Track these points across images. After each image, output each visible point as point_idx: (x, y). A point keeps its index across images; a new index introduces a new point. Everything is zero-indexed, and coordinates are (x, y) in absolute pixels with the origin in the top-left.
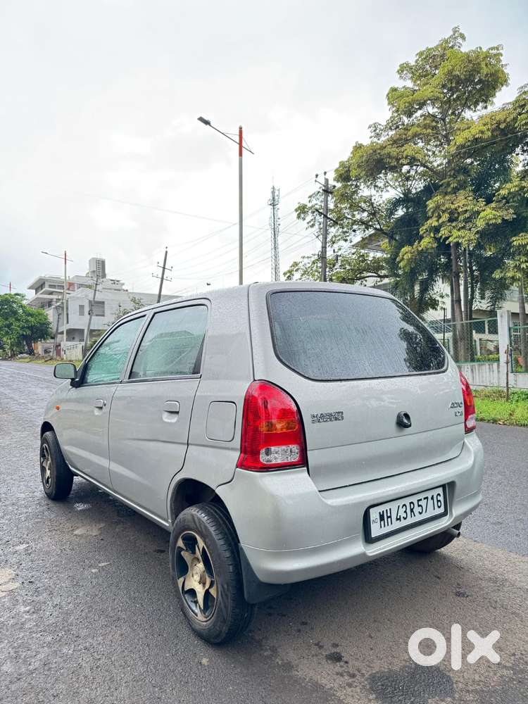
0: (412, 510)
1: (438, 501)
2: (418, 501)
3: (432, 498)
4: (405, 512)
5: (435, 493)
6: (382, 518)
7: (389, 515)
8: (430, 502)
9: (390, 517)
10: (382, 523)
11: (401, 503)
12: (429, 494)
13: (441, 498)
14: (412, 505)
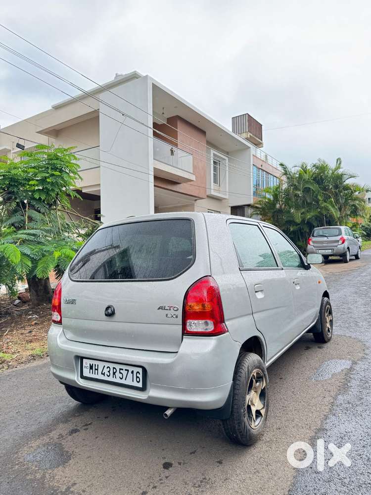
0: (114, 373)
1: (137, 377)
2: (120, 369)
3: (132, 372)
4: (109, 372)
5: (136, 370)
6: (91, 367)
7: (96, 368)
8: (130, 374)
9: (97, 370)
10: (91, 371)
11: (107, 365)
12: (131, 369)
13: (140, 376)
14: (115, 370)
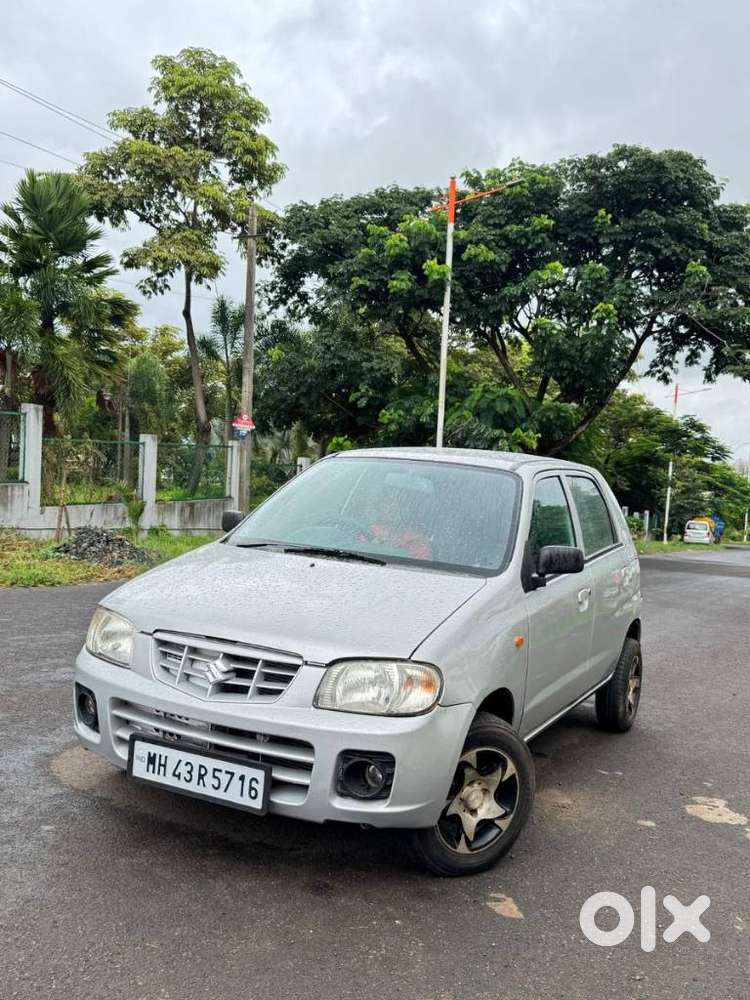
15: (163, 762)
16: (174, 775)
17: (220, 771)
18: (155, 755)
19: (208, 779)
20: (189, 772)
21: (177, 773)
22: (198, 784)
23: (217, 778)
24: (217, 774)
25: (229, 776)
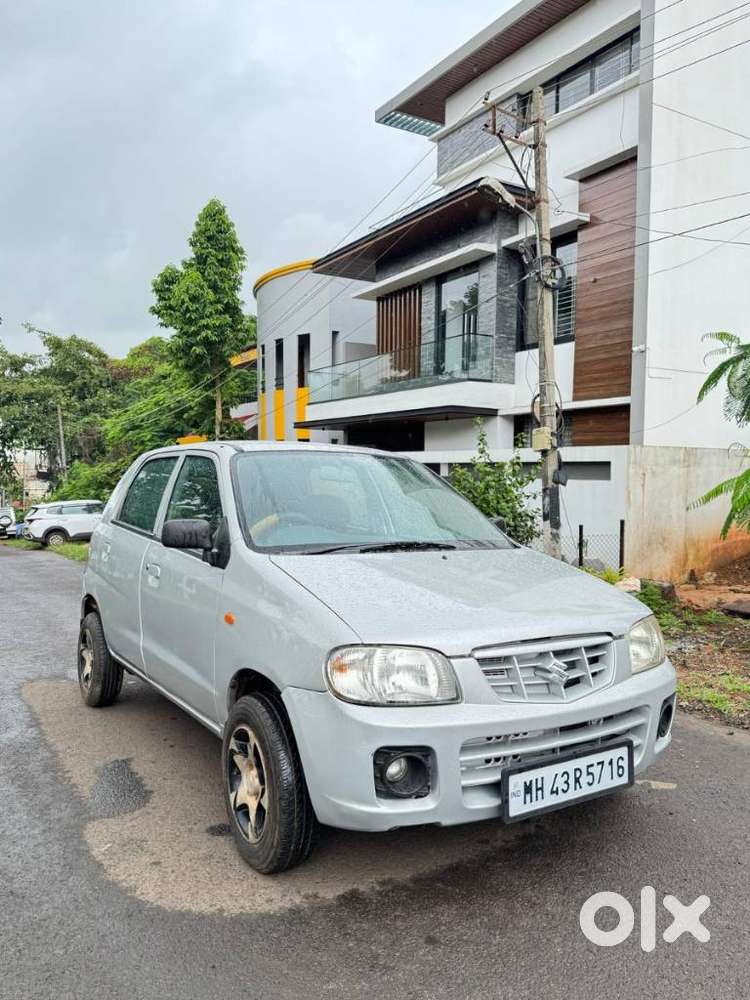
15: (539, 786)
16: (552, 792)
17: (592, 765)
18: (531, 782)
19: (585, 779)
20: (566, 782)
21: (555, 789)
22: (575, 789)
23: (591, 774)
24: (590, 770)
25: (600, 766)
